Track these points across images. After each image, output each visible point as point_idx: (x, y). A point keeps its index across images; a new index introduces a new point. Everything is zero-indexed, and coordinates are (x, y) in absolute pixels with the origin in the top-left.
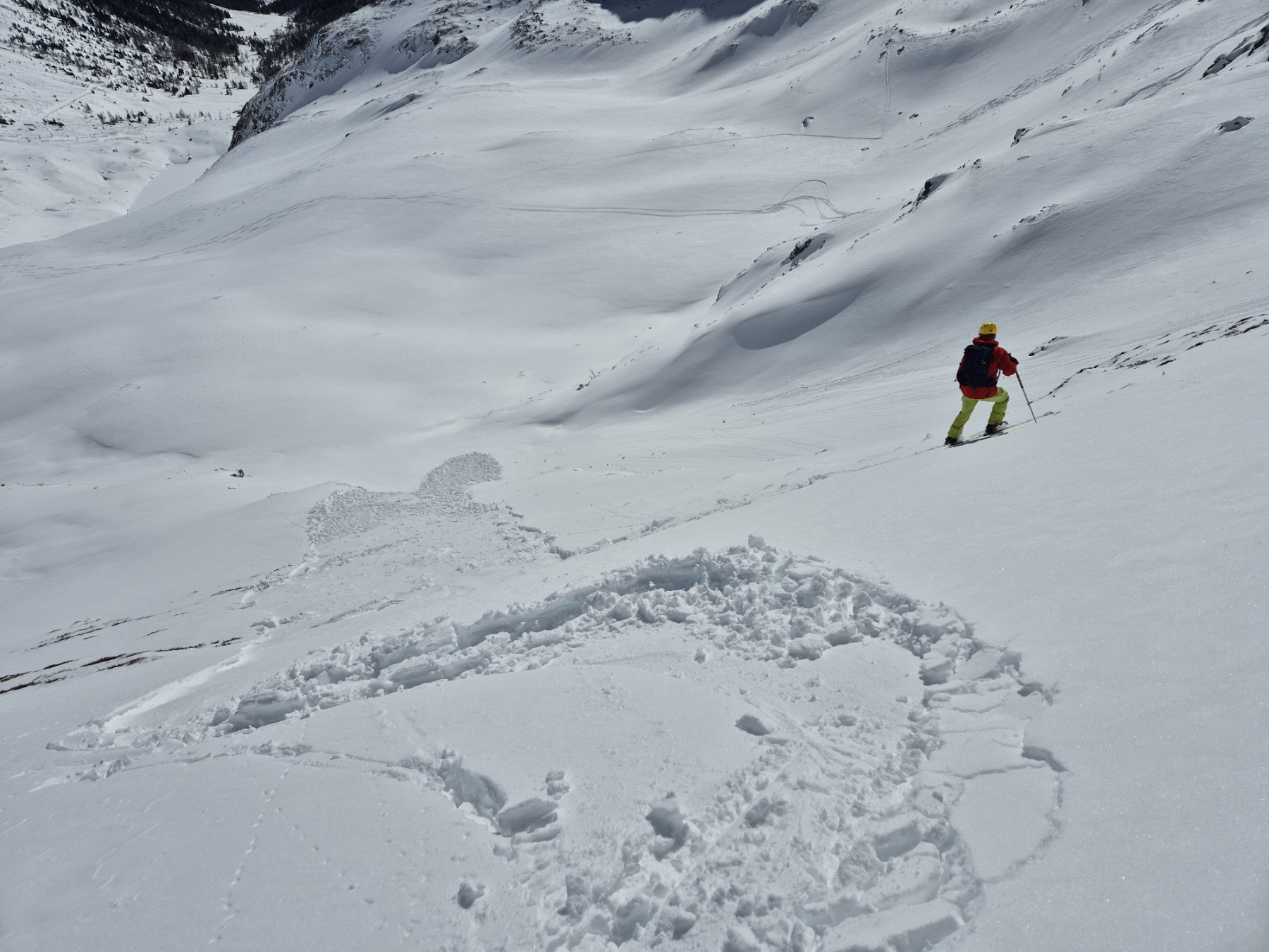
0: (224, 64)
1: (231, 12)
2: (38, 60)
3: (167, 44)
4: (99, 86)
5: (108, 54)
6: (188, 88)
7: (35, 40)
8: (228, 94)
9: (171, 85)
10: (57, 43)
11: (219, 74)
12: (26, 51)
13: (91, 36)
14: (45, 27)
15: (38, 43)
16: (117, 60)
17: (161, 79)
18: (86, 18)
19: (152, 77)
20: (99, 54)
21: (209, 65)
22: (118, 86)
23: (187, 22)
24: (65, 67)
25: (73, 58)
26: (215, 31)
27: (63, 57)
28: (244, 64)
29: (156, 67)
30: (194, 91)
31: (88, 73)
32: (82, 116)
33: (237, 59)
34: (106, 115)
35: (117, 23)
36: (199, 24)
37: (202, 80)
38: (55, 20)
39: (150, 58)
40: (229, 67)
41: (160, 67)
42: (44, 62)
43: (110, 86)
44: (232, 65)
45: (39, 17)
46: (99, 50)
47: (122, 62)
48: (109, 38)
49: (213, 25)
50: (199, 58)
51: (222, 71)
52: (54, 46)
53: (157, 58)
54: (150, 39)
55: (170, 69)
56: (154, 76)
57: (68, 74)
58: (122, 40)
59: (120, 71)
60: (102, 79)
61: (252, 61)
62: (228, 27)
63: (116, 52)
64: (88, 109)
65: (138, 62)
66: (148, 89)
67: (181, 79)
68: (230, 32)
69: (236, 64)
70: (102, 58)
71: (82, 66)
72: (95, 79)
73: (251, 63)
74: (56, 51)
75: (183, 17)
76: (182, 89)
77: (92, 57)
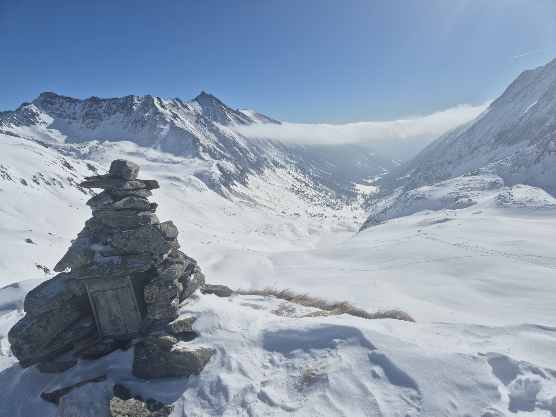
0: (352, 201)
1: (357, 185)
2: (296, 195)
3: (334, 194)
4: (311, 205)
5: (316, 195)
6: (339, 208)
7: (297, 190)
8: (351, 211)
9: (334, 206)
10: (303, 191)
11: (349, 204)
12: (293, 193)
13: (313, 189)
14: (301, 186)
15: (298, 190)
16: (318, 197)
17: (331, 204)
18: (312, 184)
19: (328, 203)
20: (314, 195)
21: (346, 201)
22: (317, 205)
23: (342, 187)
24: (303, 198)
25: (306, 195)
26: (350, 191)
27: (303, 195)
28: (358, 202)
29: (330, 200)
30: (340, 209)
31: (309, 200)
32: (305, 213)
33: (356, 200)
34: (312, 214)
35: (321, 186)
36: (345, 188)
37: (343, 206)
38: (304, 184)
39: (329, 197)
40: (353, 202)
41: (331, 200)
42: (298, 196)
43: (314, 205)
44: (354, 202)
45: (300, 183)
46: (314, 194)
47: (320, 198)
48: (317, 191)
49: (350, 188)
50: (344, 198)
51: (350, 203)
52: (301, 192)
53: (331, 197)
54: (330, 191)
55: (334, 201)
56: (329, 203)
57: (304, 200)
58: (321, 191)
59: (318, 200)
60: (313, 202)
61: (361, 200)
62: (355, 189)
63: (319, 195)
64: (307, 211)
65: (325, 198)
66: (326, 207)
67: (337, 205)
68: (355, 191)
69: (355, 201)
70: (314, 196)
71: (308, 198)
72: (311, 202)
73: (360, 202)
74: (302, 193)
75: (341, 186)
76: (337, 208)
77: (311, 196)
